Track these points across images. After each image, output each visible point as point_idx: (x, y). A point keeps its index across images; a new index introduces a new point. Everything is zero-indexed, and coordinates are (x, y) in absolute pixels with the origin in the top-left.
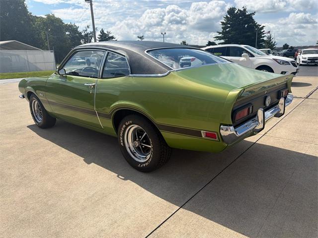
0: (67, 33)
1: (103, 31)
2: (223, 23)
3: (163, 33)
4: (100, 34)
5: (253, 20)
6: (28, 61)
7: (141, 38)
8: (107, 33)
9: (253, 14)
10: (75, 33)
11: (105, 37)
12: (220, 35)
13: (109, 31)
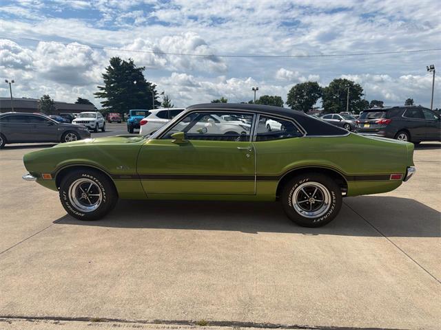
2: (105, 76)
3: (10, 81)
5: (143, 76)
9: (143, 69)
12: (103, 91)
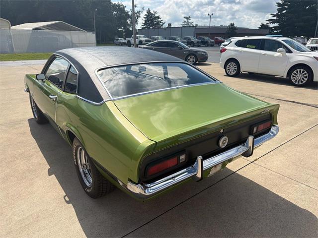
0: (115, 12)
1: (149, 11)
2: (279, 4)
4: (147, 14)
6: (72, 42)
7: (187, 18)
8: (153, 13)
10: (122, 13)
11: (151, 17)
13: (155, 11)
